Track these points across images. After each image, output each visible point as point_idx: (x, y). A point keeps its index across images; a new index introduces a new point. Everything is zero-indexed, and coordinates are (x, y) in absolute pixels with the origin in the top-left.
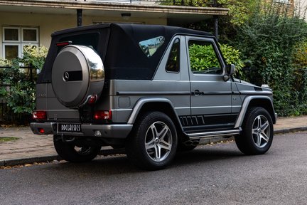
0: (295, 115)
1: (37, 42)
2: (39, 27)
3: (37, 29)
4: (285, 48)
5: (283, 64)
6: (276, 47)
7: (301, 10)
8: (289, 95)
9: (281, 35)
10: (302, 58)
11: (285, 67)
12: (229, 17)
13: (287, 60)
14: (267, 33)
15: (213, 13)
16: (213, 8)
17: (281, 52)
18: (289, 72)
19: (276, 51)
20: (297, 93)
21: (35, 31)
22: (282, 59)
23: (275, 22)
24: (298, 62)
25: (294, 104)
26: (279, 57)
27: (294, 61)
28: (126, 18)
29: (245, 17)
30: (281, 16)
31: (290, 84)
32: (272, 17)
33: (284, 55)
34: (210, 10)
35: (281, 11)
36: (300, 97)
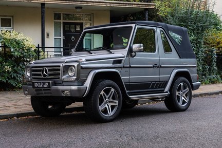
0: (205, 83)
1: (12, 27)
2: (13, 17)
3: (11, 18)
4: (198, 33)
5: (197, 45)
6: (191, 32)
7: (211, 5)
8: (201, 69)
9: (195, 24)
10: (211, 41)
11: (198, 48)
12: (156, 10)
13: (200, 42)
14: (185, 22)
15: (144, 7)
16: (144, 3)
17: (195, 36)
18: (201, 51)
19: (191, 36)
20: (207, 67)
21: (10, 19)
22: (195, 42)
23: (191, 14)
24: (208, 44)
25: (205, 75)
26: (193, 40)
27: (205, 43)
28: (78, 10)
29: (169, 10)
30: (195, 10)
31: (202, 60)
32: (188, 10)
33: (197, 39)
34: (142, 5)
35: (195, 6)
36: (209, 70)
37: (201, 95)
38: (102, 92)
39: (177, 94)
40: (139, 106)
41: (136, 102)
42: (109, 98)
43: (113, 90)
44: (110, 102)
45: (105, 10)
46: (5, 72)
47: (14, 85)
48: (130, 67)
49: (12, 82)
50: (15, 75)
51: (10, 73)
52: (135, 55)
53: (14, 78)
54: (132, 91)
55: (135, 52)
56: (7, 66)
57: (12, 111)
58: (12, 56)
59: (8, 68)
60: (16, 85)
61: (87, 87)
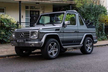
0: (99, 40)
1: (5, 13)
3: (5, 8)
4: (96, 16)
5: (95, 22)
6: (92, 15)
7: (102, 2)
8: (97, 33)
9: (94, 11)
10: (102, 20)
12: (75, 5)
13: (96, 20)
14: (89, 10)
15: (69, 3)
17: (94, 17)
18: (97, 25)
19: (92, 17)
20: (100, 32)
21: (4, 9)
22: (94, 20)
23: (92, 6)
25: (99, 36)
26: (93, 19)
27: (99, 21)
28: (37, 4)
29: (81, 4)
30: (94, 5)
31: (98, 29)
32: (91, 4)
33: (95, 19)
35: (94, 2)
36: (101, 34)
37: (97, 46)
38: (50, 45)
39: (86, 45)
40: (67, 51)
41: (66, 49)
42: (53, 48)
43: (55, 43)
44: (54, 49)
45: (50, 5)
46: (1, 35)
47: (6, 41)
48: (64, 32)
49: (5, 40)
50: (6, 36)
51: (4, 35)
52: (66, 27)
53: (6, 37)
54: (64, 44)
55: (66, 25)
56: (3, 31)
57: (5, 54)
58: (5, 27)
59: (3, 33)
60: (7, 41)
61: (43, 42)
